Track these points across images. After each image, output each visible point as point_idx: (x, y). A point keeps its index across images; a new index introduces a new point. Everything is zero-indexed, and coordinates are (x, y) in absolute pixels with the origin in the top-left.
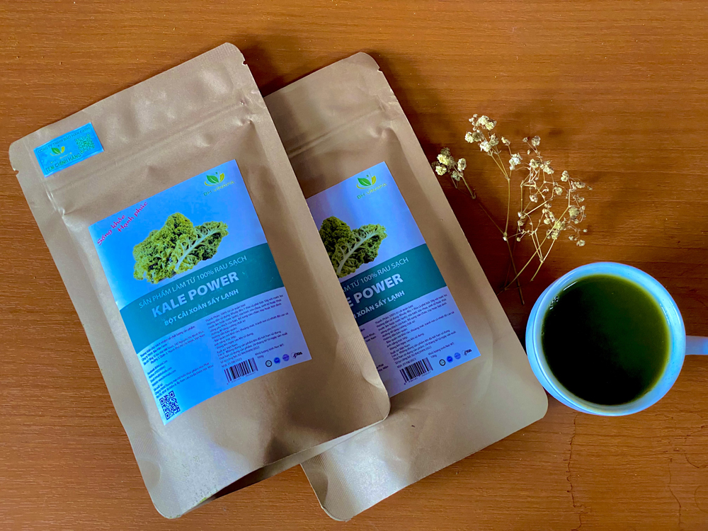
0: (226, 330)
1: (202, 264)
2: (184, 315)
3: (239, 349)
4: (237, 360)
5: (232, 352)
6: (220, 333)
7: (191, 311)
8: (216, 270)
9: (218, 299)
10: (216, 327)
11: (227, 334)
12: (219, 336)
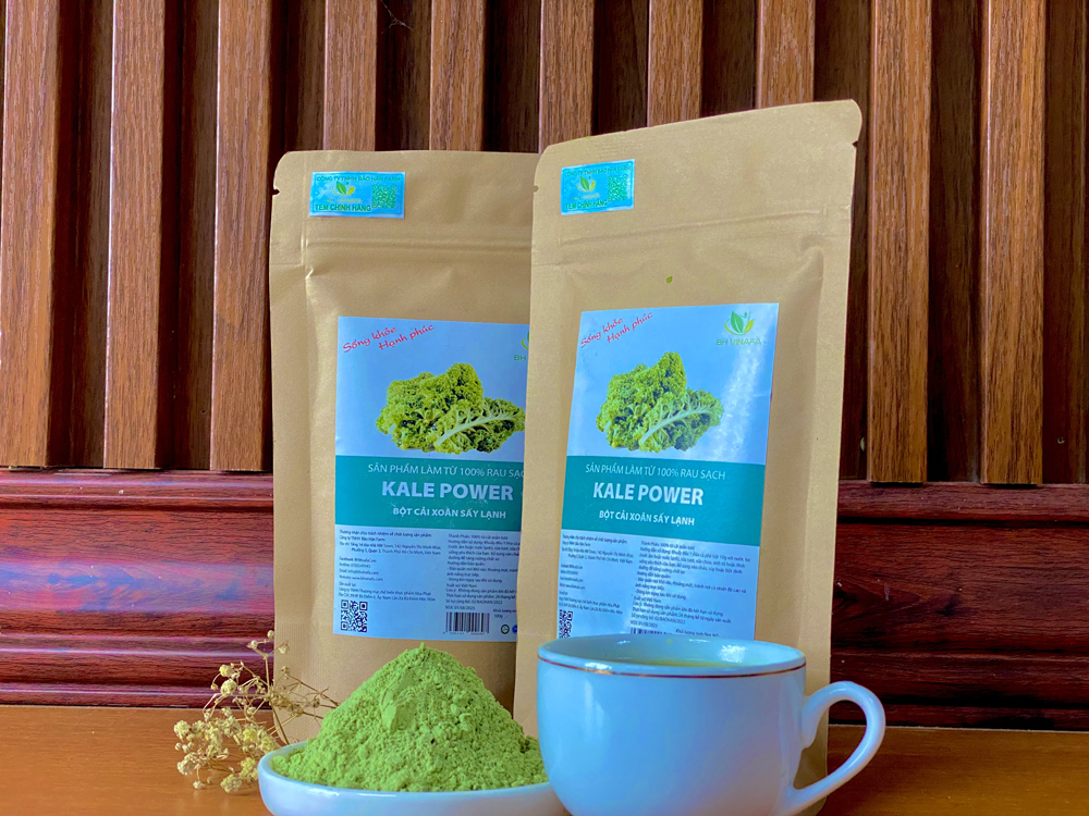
0: (470, 561)
1: (473, 454)
2: (423, 512)
3: (477, 594)
4: (468, 608)
5: (467, 593)
6: (461, 561)
7: (435, 512)
8: (489, 472)
9: (476, 513)
10: (459, 550)
11: (469, 567)
12: (458, 564)
